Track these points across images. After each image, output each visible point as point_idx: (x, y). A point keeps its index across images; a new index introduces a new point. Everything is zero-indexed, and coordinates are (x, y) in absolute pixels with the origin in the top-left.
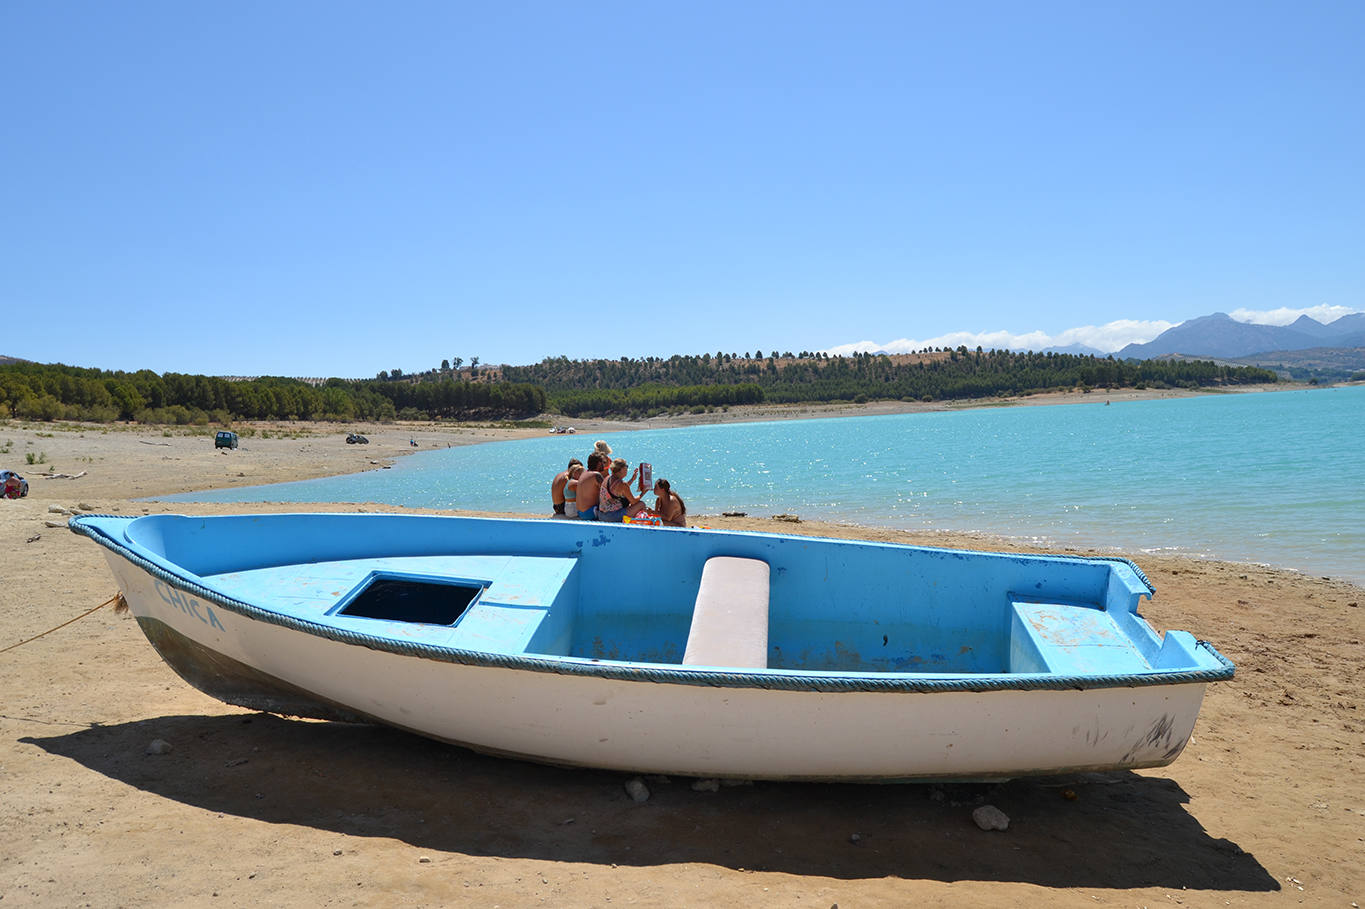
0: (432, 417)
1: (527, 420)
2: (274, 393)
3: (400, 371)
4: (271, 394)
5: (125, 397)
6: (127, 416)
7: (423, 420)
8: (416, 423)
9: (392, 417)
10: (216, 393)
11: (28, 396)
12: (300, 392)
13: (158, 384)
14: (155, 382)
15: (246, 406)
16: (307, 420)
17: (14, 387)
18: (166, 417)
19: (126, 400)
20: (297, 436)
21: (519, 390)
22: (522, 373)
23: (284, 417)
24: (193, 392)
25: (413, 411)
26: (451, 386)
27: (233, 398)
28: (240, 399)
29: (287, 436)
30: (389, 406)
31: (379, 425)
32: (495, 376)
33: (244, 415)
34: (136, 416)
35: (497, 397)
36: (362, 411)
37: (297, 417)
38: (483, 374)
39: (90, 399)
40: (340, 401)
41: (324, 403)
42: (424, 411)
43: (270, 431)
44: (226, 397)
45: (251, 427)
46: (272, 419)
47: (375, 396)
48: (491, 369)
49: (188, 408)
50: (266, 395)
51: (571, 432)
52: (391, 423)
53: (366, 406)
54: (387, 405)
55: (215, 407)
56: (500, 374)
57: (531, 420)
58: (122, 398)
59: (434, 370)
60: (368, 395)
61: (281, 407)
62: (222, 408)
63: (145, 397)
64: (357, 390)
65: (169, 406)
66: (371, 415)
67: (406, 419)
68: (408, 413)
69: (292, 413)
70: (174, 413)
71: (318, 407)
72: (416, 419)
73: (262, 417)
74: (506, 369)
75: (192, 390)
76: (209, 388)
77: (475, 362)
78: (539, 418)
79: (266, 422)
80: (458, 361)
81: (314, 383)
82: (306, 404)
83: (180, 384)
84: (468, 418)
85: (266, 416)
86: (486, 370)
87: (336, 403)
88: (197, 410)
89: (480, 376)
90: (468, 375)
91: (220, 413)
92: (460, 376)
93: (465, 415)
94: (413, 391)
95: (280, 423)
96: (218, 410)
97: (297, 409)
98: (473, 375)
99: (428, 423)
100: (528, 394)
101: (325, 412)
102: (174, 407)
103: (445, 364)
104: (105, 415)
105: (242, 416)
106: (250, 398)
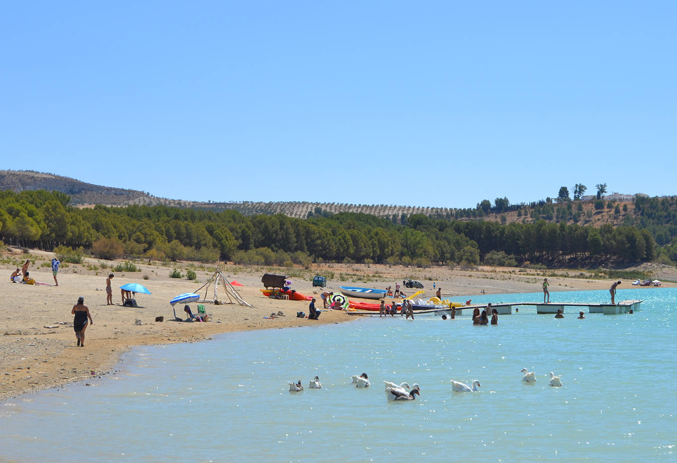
0: (520, 263)
1: (628, 270)
2: (351, 236)
3: (506, 201)
4: (348, 237)
5: (222, 239)
6: (225, 257)
7: (510, 265)
8: (498, 269)
9: (475, 262)
10: (298, 235)
11: (157, 240)
12: (377, 234)
13: (247, 226)
14: (244, 225)
15: (325, 249)
16: (382, 263)
17: (149, 232)
18: (257, 258)
19: (223, 241)
20: (369, 280)
21: (620, 234)
22: (660, 207)
23: (359, 260)
24: (277, 235)
25: (500, 255)
26: (544, 227)
27: (313, 241)
28: (319, 242)
29: (360, 279)
30: (473, 249)
31: (457, 271)
32: (625, 209)
33: (322, 257)
34: (233, 257)
35: (595, 242)
36: (443, 253)
37: (371, 261)
38: (610, 206)
39: (196, 241)
40: (419, 243)
41: (402, 245)
42: (512, 256)
43: (347, 274)
44: (306, 239)
45: (330, 270)
46: (349, 262)
47: (458, 237)
48: (621, 200)
49: (273, 251)
50: (344, 238)
51: (657, 285)
52: (472, 269)
53: (448, 248)
54: (471, 248)
55: (296, 249)
56: (631, 207)
57: (633, 269)
58: (220, 240)
59: (548, 199)
60: (450, 237)
61: (358, 249)
62: (302, 250)
63: (237, 239)
64: (441, 230)
65: (257, 247)
66: (452, 258)
67: (490, 265)
68: (495, 257)
69: (367, 256)
70: (261, 254)
71: (395, 250)
72: (502, 264)
73: (339, 259)
74: (640, 201)
75: (276, 232)
76: (291, 230)
77: (602, 189)
78: (640, 268)
79: (343, 265)
80: (580, 189)
81: (400, 213)
82: (382, 246)
83: (266, 227)
84: (562, 265)
85: (343, 258)
86: (614, 201)
87: (415, 245)
88: (281, 251)
89: (606, 210)
90: (591, 207)
91: (302, 256)
92: (580, 208)
93: (559, 261)
94: (502, 233)
95: (357, 266)
96: (299, 252)
97: (374, 252)
98: (597, 208)
99: (511, 269)
100: (631, 239)
101: (402, 255)
102: (262, 249)
103: (563, 192)
104: (210, 255)
105: (321, 259)
106: (328, 241)
